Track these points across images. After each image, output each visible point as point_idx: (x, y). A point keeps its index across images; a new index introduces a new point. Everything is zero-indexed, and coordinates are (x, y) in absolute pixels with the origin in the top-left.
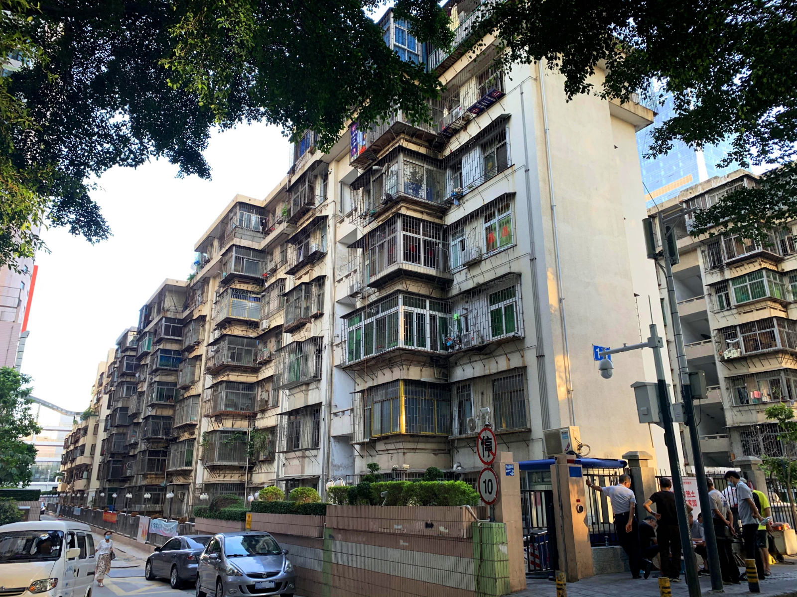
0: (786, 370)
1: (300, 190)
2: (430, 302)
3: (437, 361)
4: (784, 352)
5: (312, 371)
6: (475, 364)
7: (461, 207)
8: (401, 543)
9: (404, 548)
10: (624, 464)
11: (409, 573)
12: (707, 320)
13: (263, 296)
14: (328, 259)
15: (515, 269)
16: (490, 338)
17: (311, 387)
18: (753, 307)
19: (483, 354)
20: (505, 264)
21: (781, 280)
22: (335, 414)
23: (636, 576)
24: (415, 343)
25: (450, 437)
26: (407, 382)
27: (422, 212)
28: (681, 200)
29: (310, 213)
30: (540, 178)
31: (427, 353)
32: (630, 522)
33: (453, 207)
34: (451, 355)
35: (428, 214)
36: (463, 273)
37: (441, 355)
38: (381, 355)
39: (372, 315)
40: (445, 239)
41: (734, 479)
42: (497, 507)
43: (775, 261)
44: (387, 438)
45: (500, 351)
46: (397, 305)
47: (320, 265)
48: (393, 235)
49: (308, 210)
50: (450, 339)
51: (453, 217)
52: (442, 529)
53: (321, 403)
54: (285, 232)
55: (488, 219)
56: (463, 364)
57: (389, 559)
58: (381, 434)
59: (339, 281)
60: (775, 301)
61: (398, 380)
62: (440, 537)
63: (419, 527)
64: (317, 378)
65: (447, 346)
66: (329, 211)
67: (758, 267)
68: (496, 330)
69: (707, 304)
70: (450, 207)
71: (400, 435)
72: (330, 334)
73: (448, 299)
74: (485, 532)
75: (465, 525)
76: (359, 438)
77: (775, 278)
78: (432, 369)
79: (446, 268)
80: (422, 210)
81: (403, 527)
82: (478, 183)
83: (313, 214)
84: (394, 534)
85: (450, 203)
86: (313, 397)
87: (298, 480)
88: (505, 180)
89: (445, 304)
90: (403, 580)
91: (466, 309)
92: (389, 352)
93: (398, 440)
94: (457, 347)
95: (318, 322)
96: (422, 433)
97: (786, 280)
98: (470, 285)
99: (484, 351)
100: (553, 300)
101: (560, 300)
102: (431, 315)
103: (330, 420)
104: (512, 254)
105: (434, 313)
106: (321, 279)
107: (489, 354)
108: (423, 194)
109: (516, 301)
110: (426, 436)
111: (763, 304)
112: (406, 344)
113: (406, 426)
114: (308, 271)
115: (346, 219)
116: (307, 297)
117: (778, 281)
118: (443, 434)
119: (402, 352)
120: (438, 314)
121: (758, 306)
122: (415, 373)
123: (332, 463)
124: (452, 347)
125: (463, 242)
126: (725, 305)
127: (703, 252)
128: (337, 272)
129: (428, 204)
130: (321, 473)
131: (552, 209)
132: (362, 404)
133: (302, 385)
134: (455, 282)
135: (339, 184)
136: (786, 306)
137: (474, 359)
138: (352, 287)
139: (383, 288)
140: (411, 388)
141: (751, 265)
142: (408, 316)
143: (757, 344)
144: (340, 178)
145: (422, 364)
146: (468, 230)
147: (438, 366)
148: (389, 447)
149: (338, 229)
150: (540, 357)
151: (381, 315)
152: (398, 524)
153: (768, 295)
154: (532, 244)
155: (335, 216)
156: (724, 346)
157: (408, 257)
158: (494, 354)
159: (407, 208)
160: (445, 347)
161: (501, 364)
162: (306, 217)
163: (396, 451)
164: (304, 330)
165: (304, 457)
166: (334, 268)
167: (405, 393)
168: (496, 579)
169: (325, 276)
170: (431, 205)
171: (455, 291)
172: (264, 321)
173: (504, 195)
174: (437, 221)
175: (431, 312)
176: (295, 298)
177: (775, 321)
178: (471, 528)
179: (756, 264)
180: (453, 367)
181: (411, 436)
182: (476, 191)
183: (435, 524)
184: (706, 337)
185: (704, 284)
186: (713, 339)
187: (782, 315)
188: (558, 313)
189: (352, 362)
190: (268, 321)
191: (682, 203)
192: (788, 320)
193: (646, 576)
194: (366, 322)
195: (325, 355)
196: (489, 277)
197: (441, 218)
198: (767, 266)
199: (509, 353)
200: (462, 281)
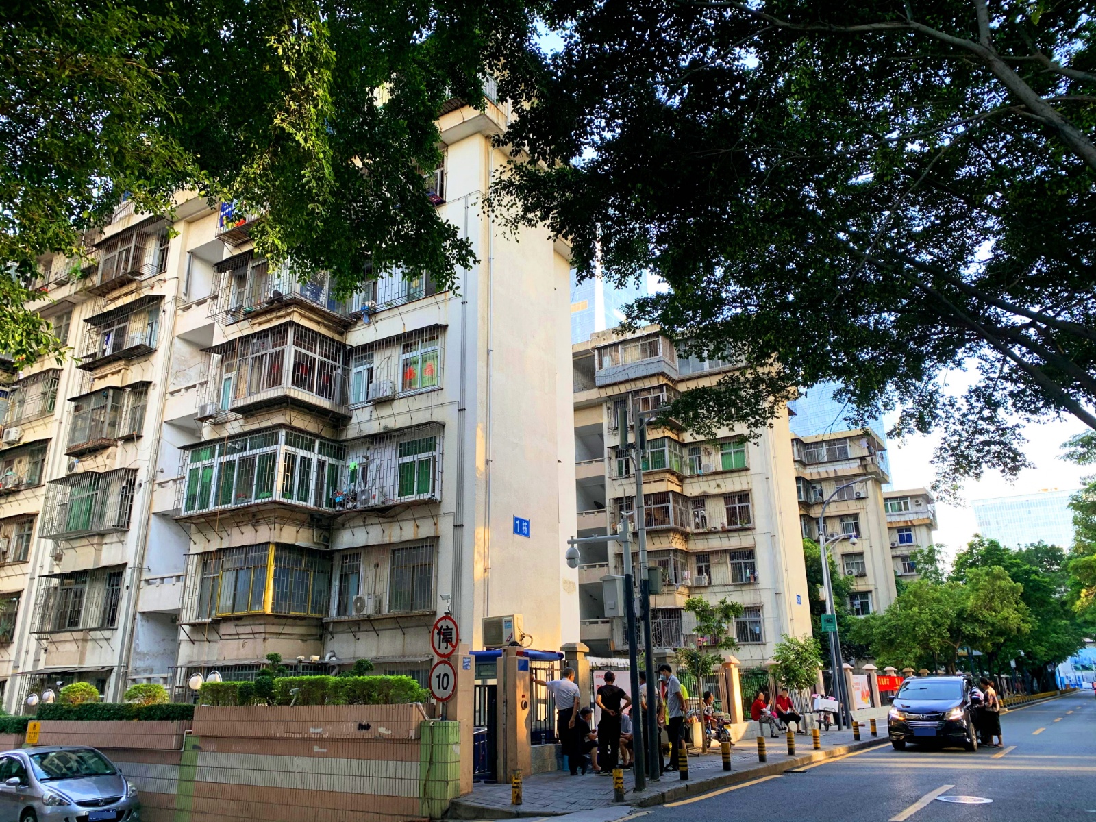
0: (675, 551)
1: (119, 249)
2: (320, 444)
3: (319, 520)
4: (675, 530)
5: (111, 518)
6: (370, 529)
7: (372, 327)
8: (316, 749)
9: (319, 755)
10: (561, 656)
11: (326, 784)
12: (603, 486)
13: (14, 390)
14: (158, 359)
15: (438, 416)
16: (394, 498)
17: (107, 540)
18: (651, 478)
19: (384, 517)
20: (426, 409)
21: (681, 452)
22: (147, 581)
23: (573, 773)
24: (295, 497)
25: (325, 620)
26: (279, 546)
27: (318, 323)
28: (593, 345)
29: (133, 286)
30: (479, 315)
31: (310, 509)
32: (572, 719)
33: (360, 323)
34: (340, 514)
35: (326, 326)
36: (367, 410)
37: (328, 513)
38: (244, 508)
39: (232, 451)
40: (346, 363)
41: (667, 672)
42: (451, 705)
43: (678, 430)
44: (239, 618)
45: (408, 514)
46: (276, 443)
47: (143, 364)
48: (279, 348)
49: (130, 281)
50: (341, 494)
51: (358, 336)
52: (382, 730)
53: (125, 565)
54: (69, 299)
55: (408, 348)
56: (354, 527)
57: (294, 769)
58: (233, 611)
59: (172, 393)
60: (673, 473)
61: (268, 543)
62: (381, 740)
63: (349, 729)
64: (122, 528)
65: (335, 503)
66: (167, 289)
67: (661, 435)
68: (404, 488)
69: (605, 468)
70: (356, 323)
71: (264, 615)
72: (151, 467)
73: (344, 441)
74: (439, 732)
75: (414, 724)
76: (189, 616)
77: (675, 449)
78: (311, 531)
79: (344, 400)
80: (319, 320)
81: (324, 730)
82: (400, 302)
83: (139, 289)
84: (309, 739)
85: (357, 317)
86: (110, 555)
87: (72, 674)
88: (435, 307)
89: (339, 449)
90: (315, 793)
91: (367, 458)
92: (257, 505)
93: (257, 622)
94: (350, 505)
95: (130, 447)
96: (292, 613)
97: (685, 452)
98: (375, 428)
99: (386, 513)
100: (480, 463)
101: (487, 462)
102: (319, 461)
103: (139, 588)
104: (436, 399)
105: (323, 458)
106: (142, 388)
107: (393, 517)
108: (324, 299)
109: (434, 457)
110: (295, 618)
111: (661, 476)
112: (283, 495)
113: (273, 604)
114: (120, 371)
115: (194, 306)
116: (116, 408)
117: (678, 453)
118: (317, 616)
119: (277, 506)
120: (328, 460)
121: (657, 477)
122: (290, 535)
123: (135, 649)
124: (342, 504)
125: (370, 371)
126: (623, 472)
127: (609, 408)
128: (171, 380)
129: (329, 314)
130: (115, 663)
131: (488, 354)
132: (200, 570)
133: (94, 535)
134: (354, 420)
135: (188, 255)
136: (682, 480)
137: (368, 521)
138: (203, 408)
139: (252, 416)
140: (285, 554)
141: (654, 431)
142: (290, 459)
143: (651, 521)
144: (191, 247)
145: (301, 524)
146: (379, 358)
147: (319, 527)
148: (241, 630)
149: (178, 318)
150: (458, 526)
151: (248, 453)
152: (315, 727)
153: (668, 467)
154: (463, 390)
155: (176, 298)
156: (617, 519)
157: (297, 381)
158: (399, 518)
159: (300, 314)
160: (332, 503)
161: (406, 531)
162: (125, 290)
163: (252, 636)
164: (105, 455)
165: (85, 640)
166: (167, 373)
167: (276, 560)
168: (447, 782)
169: (150, 383)
170: (333, 316)
171: (351, 433)
172: (13, 430)
173: (434, 326)
174: (337, 337)
175: (320, 456)
176: (92, 406)
177: (671, 495)
178: (420, 728)
179: (660, 431)
180: (338, 529)
181: (277, 618)
182: (396, 311)
183: (372, 724)
184: (600, 506)
185: (606, 446)
186: (608, 509)
187: (678, 489)
188: (483, 477)
189: (192, 513)
190: (19, 429)
191: (594, 349)
192: (682, 495)
193: (583, 773)
194: (224, 459)
195: (139, 497)
196: (401, 422)
197: (341, 334)
198: (668, 433)
199: (418, 518)
200: (364, 422)
